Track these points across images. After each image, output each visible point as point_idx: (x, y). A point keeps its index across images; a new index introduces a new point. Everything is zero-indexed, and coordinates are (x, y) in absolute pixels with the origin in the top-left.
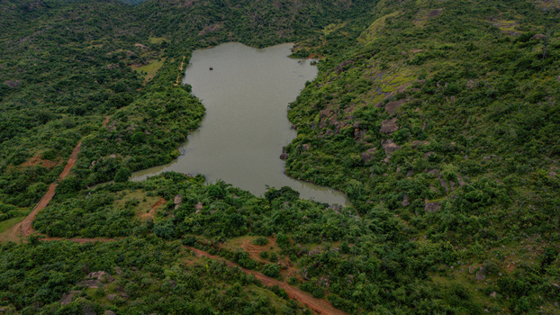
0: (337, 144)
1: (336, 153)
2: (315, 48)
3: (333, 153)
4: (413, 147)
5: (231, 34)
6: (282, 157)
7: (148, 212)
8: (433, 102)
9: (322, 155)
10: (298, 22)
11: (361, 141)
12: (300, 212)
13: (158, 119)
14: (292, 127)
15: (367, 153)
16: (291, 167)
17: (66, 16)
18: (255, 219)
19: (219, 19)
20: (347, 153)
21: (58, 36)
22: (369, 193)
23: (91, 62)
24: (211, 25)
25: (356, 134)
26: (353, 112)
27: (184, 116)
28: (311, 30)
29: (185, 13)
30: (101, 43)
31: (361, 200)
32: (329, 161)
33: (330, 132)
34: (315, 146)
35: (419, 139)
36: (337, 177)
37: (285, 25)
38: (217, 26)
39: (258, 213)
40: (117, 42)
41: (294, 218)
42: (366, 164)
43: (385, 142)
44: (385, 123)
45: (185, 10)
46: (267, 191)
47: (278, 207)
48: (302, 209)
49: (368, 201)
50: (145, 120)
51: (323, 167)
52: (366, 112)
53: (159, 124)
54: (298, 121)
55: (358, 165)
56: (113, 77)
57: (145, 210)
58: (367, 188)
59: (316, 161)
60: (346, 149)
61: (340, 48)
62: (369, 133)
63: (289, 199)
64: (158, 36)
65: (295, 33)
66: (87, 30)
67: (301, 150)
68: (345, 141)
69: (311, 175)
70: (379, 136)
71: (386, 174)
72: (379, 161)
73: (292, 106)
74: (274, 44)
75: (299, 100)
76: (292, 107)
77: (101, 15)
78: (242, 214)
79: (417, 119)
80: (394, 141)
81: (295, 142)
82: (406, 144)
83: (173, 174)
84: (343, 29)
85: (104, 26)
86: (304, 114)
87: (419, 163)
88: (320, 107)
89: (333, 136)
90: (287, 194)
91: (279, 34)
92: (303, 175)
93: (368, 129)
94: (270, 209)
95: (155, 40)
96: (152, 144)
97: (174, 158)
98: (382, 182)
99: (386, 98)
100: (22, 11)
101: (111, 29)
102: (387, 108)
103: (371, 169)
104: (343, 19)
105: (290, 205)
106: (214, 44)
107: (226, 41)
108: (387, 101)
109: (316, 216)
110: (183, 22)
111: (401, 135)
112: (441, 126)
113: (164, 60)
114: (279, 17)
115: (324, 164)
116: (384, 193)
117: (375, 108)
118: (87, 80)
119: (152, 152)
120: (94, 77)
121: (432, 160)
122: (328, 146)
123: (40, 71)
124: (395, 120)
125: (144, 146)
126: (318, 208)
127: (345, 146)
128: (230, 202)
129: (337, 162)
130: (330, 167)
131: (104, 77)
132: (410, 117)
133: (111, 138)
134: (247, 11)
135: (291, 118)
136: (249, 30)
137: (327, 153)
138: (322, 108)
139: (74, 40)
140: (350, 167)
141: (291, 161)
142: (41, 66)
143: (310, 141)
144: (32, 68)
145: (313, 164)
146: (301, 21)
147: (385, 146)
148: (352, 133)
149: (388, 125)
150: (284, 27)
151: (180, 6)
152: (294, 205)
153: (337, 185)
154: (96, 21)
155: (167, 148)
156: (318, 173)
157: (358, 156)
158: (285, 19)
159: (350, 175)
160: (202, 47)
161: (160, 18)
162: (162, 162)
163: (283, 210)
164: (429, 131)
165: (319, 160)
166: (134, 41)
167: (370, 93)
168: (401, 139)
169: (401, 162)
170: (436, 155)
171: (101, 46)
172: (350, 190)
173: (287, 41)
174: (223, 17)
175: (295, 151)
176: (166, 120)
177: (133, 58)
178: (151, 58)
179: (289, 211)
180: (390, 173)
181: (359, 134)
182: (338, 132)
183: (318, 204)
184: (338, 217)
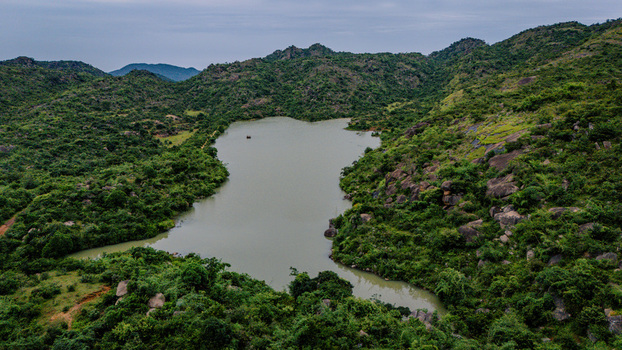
0: (416, 214)
1: (416, 227)
2: (377, 122)
3: (409, 228)
4: (554, 217)
5: (279, 108)
6: (328, 234)
7: (66, 310)
8: (573, 151)
9: (392, 231)
10: (357, 98)
11: (456, 208)
12: (353, 320)
13: (157, 180)
14: (346, 197)
15: (469, 226)
16: (341, 248)
17: (96, 86)
18: (258, 332)
19: (267, 93)
20: (434, 227)
21: (80, 104)
22: (479, 295)
23: (108, 130)
24: (257, 99)
25: (446, 198)
26: (438, 171)
27: (195, 180)
28: (373, 106)
29: (229, 86)
30: (127, 112)
31: (468, 305)
32: (404, 239)
33: (402, 199)
34: (380, 217)
35: (560, 205)
36: (418, 265)
37: (343, 100)
38: (264, 100)
39: (268, 320)
40: (146, 112)
41: (339, 334)
42: (468, 244)
43: (498, 210)
44: (494, 183)
45: (229, 83)
46: (293, 278)
47: (307, 310)
48: (358, 315)
49: (480, 309)
50: (138, 181)
51: (393, 248)
52: (460, 169)
53: (156, 187)
54: (353, 189)
55: (453, 246)
56: (128, 144)
57: (62, 307)
58: (475, 284)
59: (382, 240)
60: (430, 222)
61: (408, 121)
62: (468, 199)
63: (332, 294)
64: (196, 109)
65: (353, 108)
66: (115, 99)
67: (357, 222)
68: (428, 211)
69: (373, 260)
70: (486, 203)
71: (507, 262)
72: (491, 239)
73: (347, 171)
74: (328, 118)
75: (357, 165)
76: (345, 174)
77: (135, 86)
78: (234, 321)
79: (550, 175)
80: (515, 208)
81: (348, 214)
82: (539, 212)
83: (149, 251)
84: (411, 106)
85: (137, 97)
86: (362, 181)
87: (574, 241)
88: (385, 169)
89: (408, 204)
90: (329, 285)
91: (335, 109)
92: (358, 260)
93: (465, 192)
94: (293, 314)
95: (191, 113)
96: (133, 210)
97: (163, 230)
98: (502, 274)
99: (489, 151)
100: (50, 82)
101: (144, 101)
102: (492, 164)
103: (479, 253)
104: (410, 98)
105: (334, 307)
106: (258, 117)
107: (273, 114)
108: (492, 154)
109: (385, 332)
110: (227, 95)
111: (527, 196)
112: (600, 183)
113: (195, 131)
114: (336, 92)
115: (395, 244)
116: (509, 294)
117: (473, 164)
118: (95, 146)
119: (130, 220)
120: (104, 143)
121: (597, 235)
122: (401, 217)
123: (45, 136)
124: (510, 177)
125: (121, 211)
126: (389, 315)
127: (429, 217)
128: (219, 297)
129: (418, 241)
130: (405, 249)
131: (117, 143)
132: (537, 171)
133: (76, 198)
134: (299, 85)
135: (345, 186)
136: (300, 104)
137: (400, 228)
138: (391, 170)
139: (97, 109)
140: (440, 249)
141: (341, 239)
142: (46, 132)
143: (371, 209)
144: (34, 134)
145: (377, 243)
146: (361, 97)
147: (500, 216)
148: (438, 198)
149: (501, 184)
150: (341, 102)
151: (225, 79)
152: (340, 307)
153: (419, 279)
154: (127, 92)
155: (156, 216)
156: (385, 256)
157: (454, 231)
158: (342, 94)
159: (442, 264)
160: (243, 119)
161: (201, 91)
162: (143, 234)
163: (318, 316)
164: (578, 191)
165: (388, 237)
166: (166, 111)
167: (461, 147)
168: (528, 204)
169: (534, 241)
170: (603, 228)
171: (125, 116)
172: (445, 288)
173: (344, 117)
174: (272, 91)
175: (348, 224)
176: (170, 182)
177: (159, 127)
178: (182, 129)
179: (330, 318)
180: (514, 260)
181: (451, 200)
182: (416, 198)
183: (389, 307)
184: (433, 337)
